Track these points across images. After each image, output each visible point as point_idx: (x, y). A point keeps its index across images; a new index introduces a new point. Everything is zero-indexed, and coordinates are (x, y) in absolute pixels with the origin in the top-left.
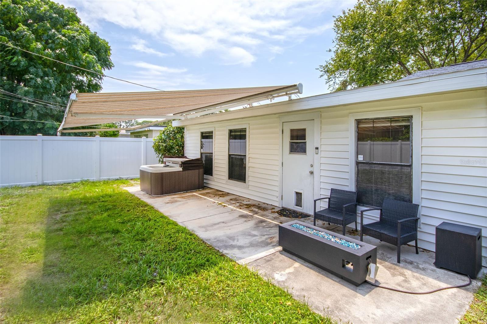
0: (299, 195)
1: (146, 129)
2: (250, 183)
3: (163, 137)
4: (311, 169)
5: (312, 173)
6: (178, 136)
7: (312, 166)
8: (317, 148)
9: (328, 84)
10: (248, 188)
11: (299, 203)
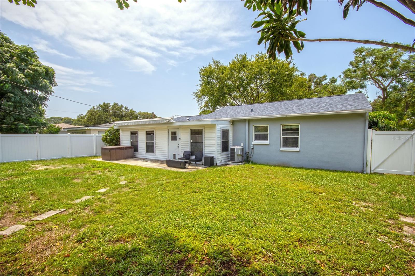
0: (174, 155)
1: (87, 129)
2: (156, 153)
3: (108, 134)
4: (178, 146)
5: (178, 147)
6: (116, 133)
7: (178, 144)
8: (180, 138)
9: (198, 103)
10: (155, 155)
11: (174, 158)
